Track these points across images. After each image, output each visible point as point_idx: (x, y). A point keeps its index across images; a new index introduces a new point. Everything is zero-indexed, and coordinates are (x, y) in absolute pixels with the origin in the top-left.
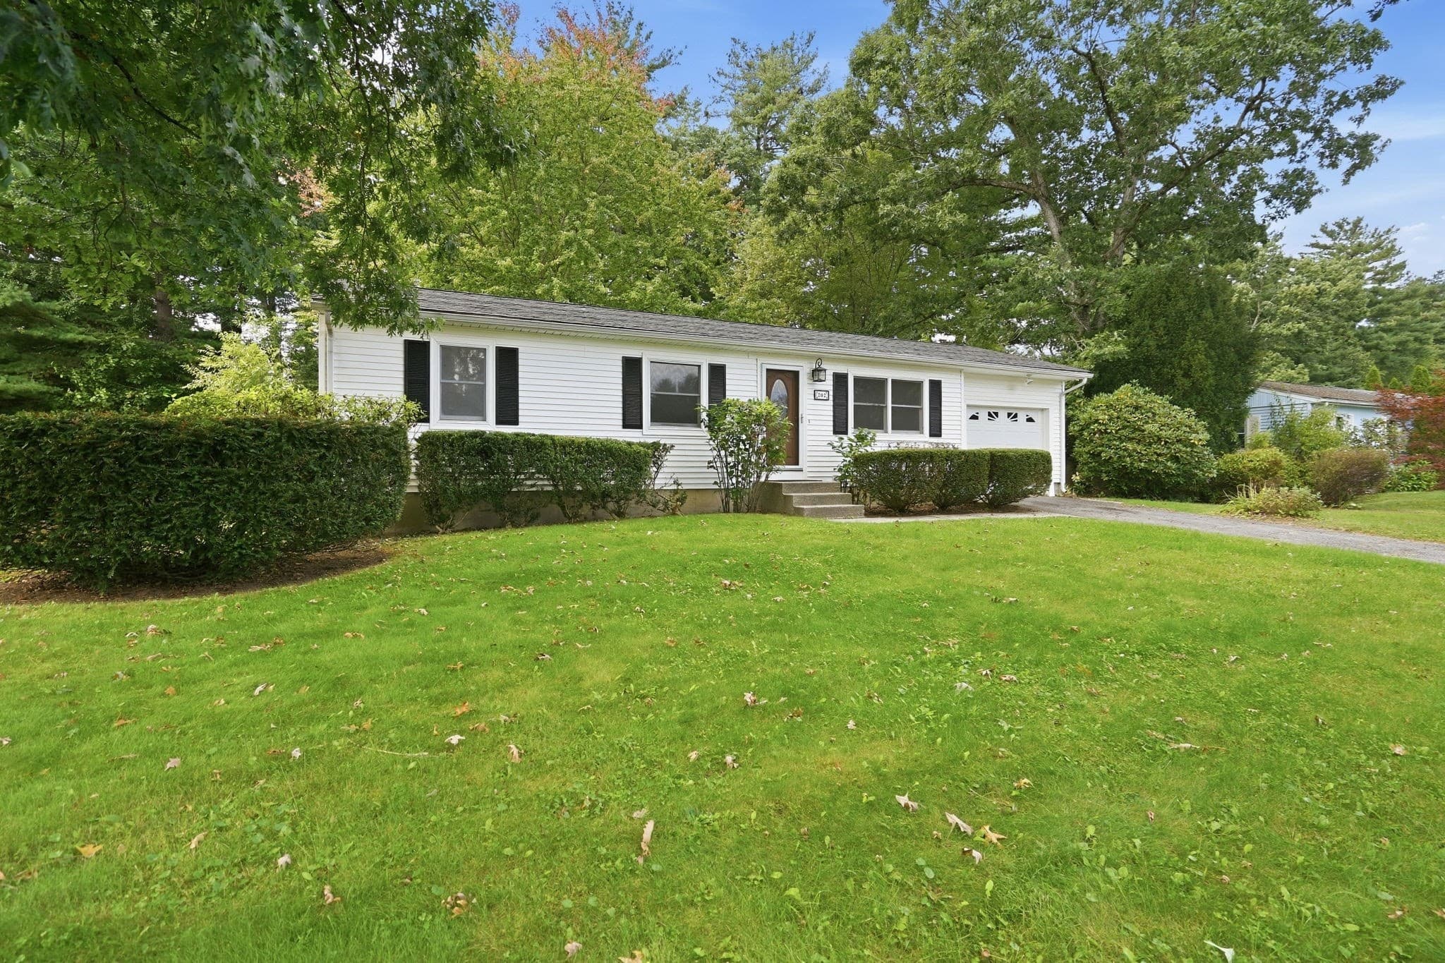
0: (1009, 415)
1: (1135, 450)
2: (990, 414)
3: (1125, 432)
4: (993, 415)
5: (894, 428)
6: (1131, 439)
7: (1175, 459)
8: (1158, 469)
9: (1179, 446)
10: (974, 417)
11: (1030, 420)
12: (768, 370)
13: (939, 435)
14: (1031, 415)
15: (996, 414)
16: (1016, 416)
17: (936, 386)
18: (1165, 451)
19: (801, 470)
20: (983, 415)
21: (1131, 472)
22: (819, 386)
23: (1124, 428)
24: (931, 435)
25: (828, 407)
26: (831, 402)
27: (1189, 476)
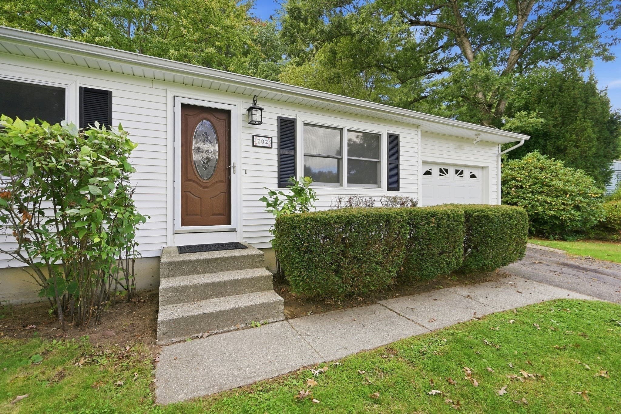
0: (457, 171)
1: (546, 202)
2: (441, 171)
3: (537, 187)
4: (443, 172)
5: (350, 181)
6: (541, 193)
7: (577, 208)
8: (565, 216)
9: (581, 198)
10: (428, 173)
11: (473, 176)
12: (183, 106)
13: (397, 189)
14: (475, 172)
15: (447, 170)
16: (462, 173)
17: (394, 140)
18: (570, 202)
19: (234, 230)
20: (436, 171)
21: (543, 218)
22: (258, 130)
23: (535, 184)
24: (389, 189)
25: (272, 156)
26: (275, 151)
27: (585, 221)
